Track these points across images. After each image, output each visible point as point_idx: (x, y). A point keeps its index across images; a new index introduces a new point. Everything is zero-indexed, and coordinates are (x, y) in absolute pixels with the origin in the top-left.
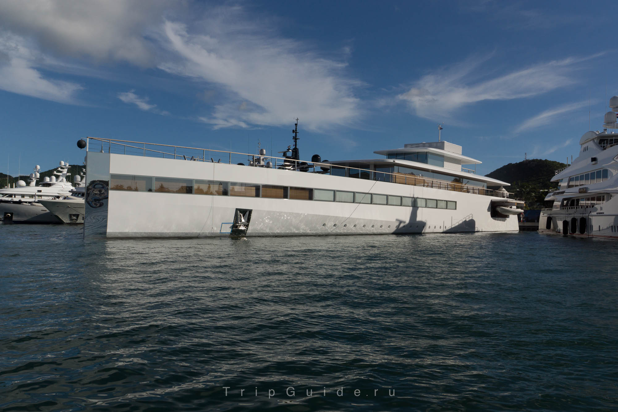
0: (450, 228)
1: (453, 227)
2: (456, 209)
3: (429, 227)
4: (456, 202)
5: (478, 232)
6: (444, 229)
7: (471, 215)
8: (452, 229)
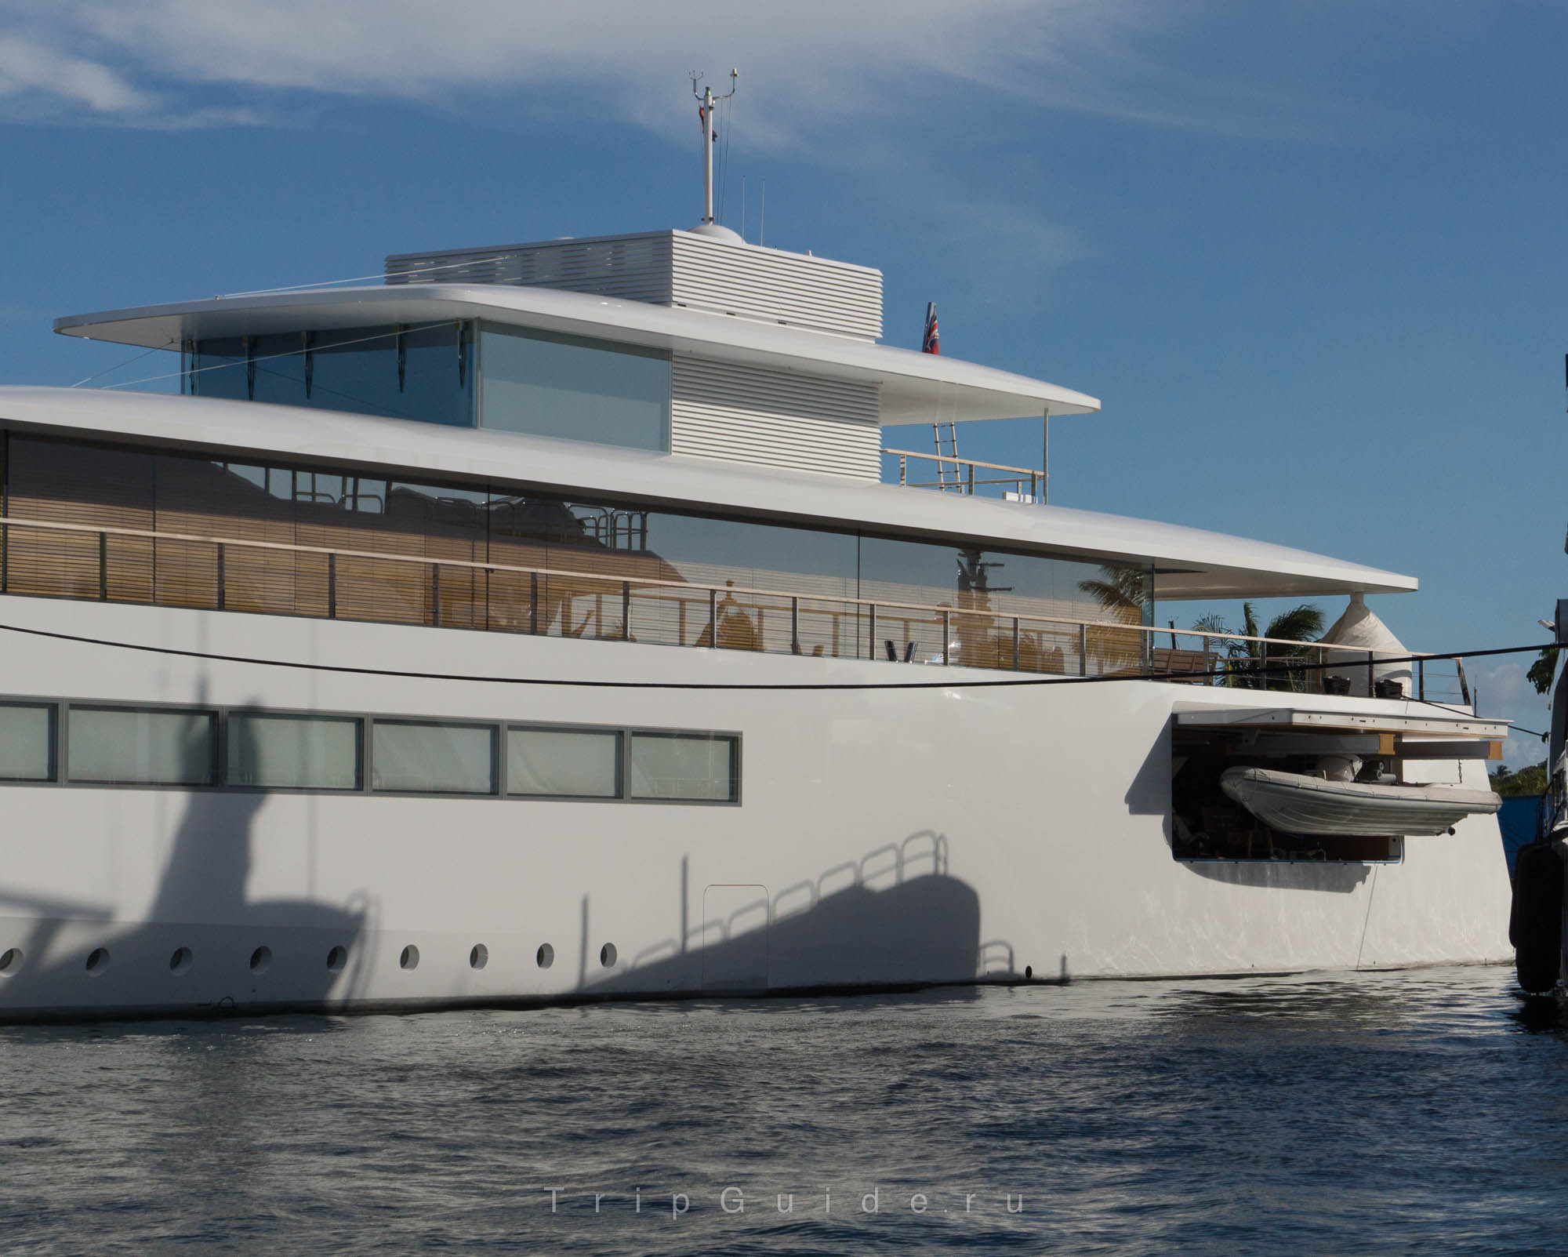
0: (668, 952)
1: (695, 942)
2: (734, 796)
3: (408, 957)
4: (734, 741)
5: (1008, 981)
6: (594, 965)
7: (927, 844)
8: (685, 960)
